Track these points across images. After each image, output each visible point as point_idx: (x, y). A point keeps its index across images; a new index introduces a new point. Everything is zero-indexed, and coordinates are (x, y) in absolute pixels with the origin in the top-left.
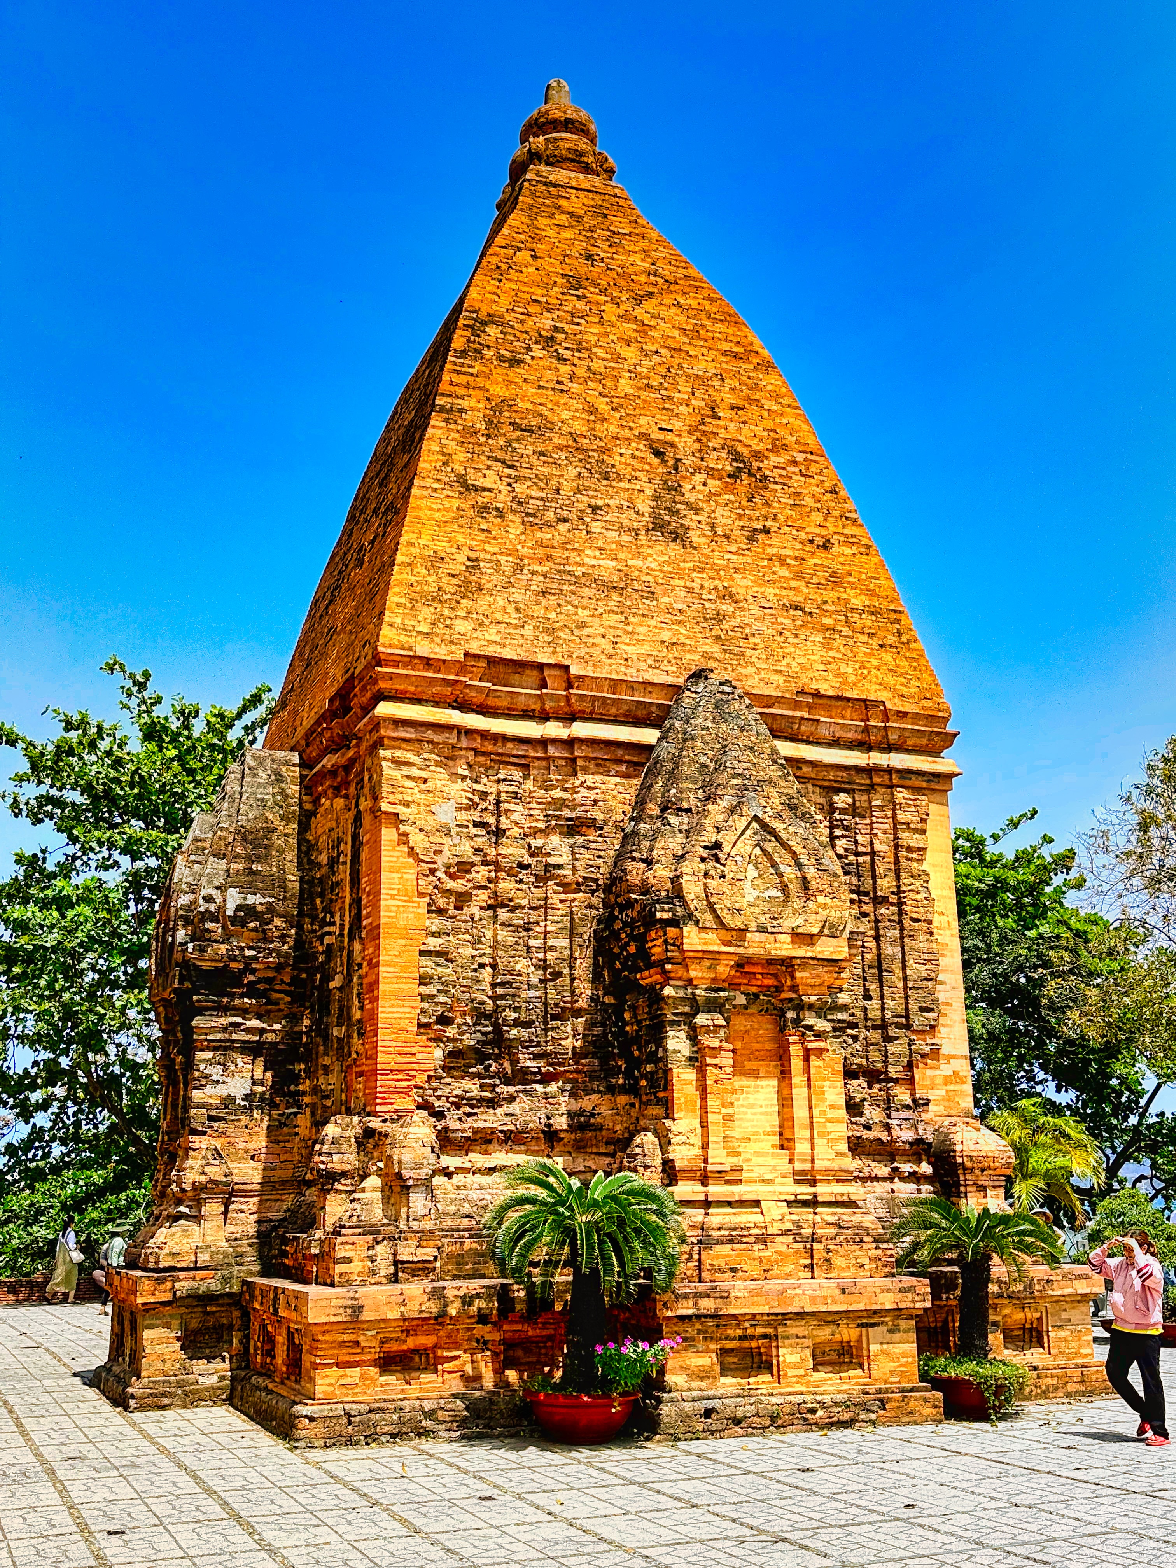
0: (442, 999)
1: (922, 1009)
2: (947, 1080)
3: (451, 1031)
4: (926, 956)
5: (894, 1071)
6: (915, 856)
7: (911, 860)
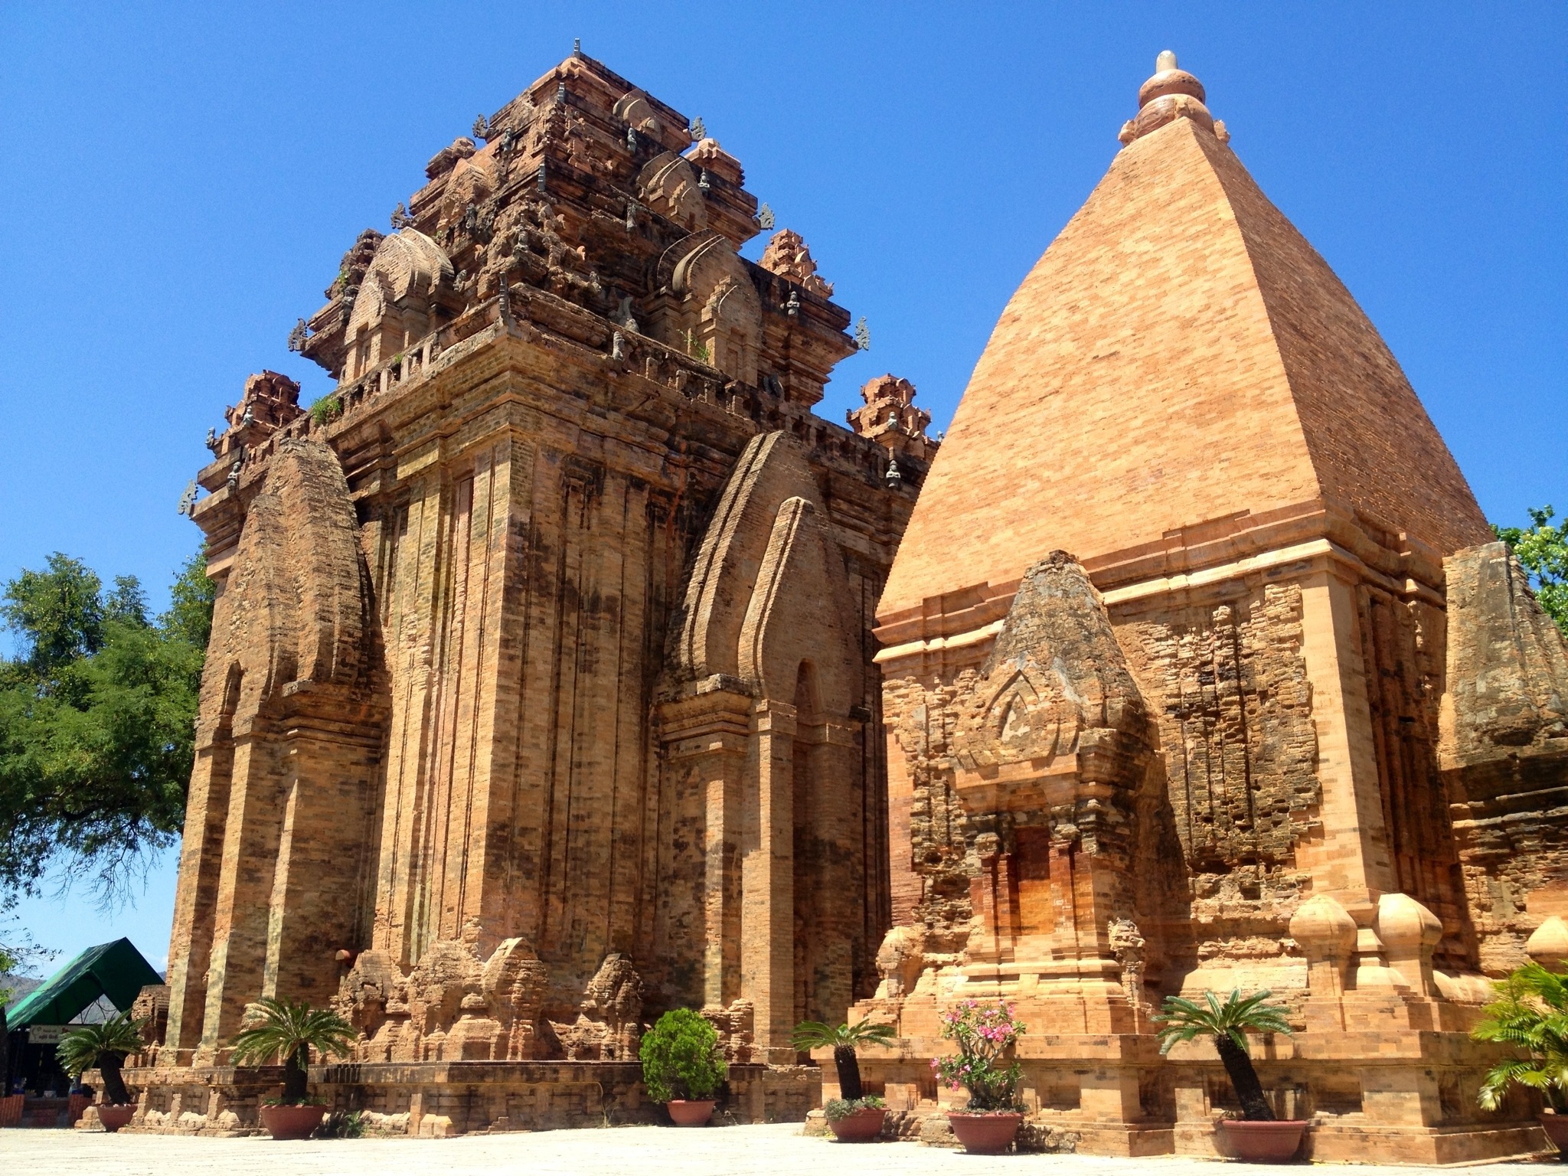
0: (926, 844)
1: (1299, 791)
2: (1330, 856)
3: (940, 867)
4: (1301, 739)
5: (1279, 853)
6: (1287, 645)
7: (1284, 649)
